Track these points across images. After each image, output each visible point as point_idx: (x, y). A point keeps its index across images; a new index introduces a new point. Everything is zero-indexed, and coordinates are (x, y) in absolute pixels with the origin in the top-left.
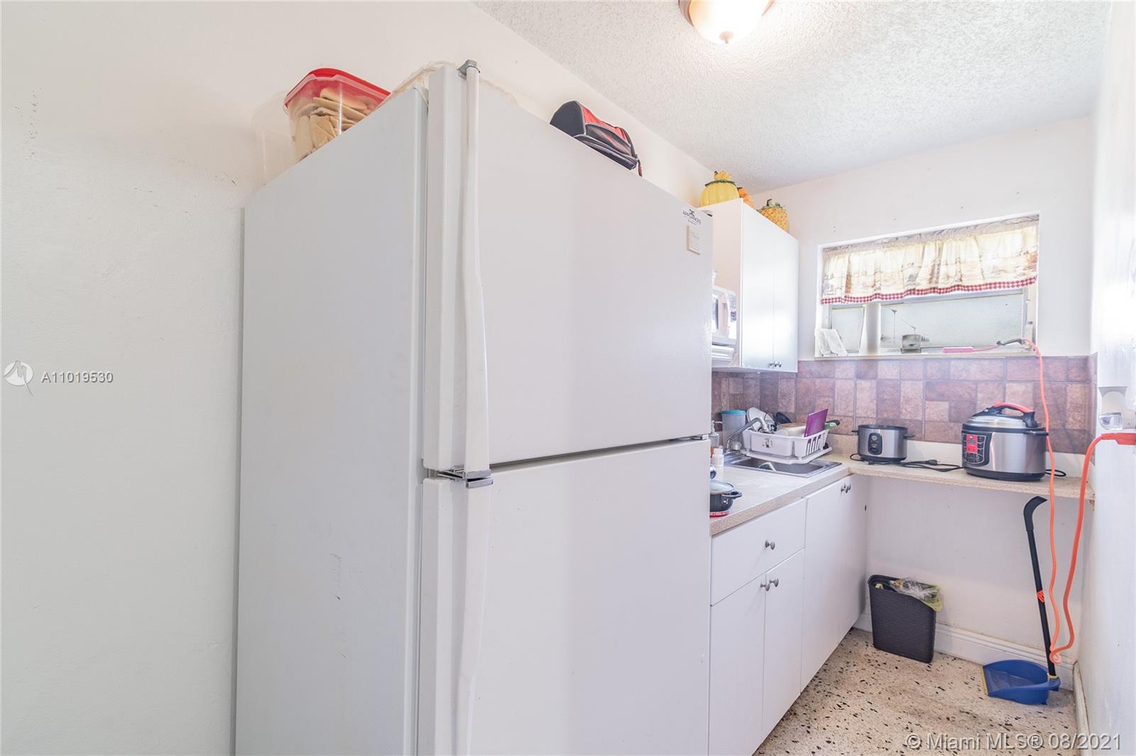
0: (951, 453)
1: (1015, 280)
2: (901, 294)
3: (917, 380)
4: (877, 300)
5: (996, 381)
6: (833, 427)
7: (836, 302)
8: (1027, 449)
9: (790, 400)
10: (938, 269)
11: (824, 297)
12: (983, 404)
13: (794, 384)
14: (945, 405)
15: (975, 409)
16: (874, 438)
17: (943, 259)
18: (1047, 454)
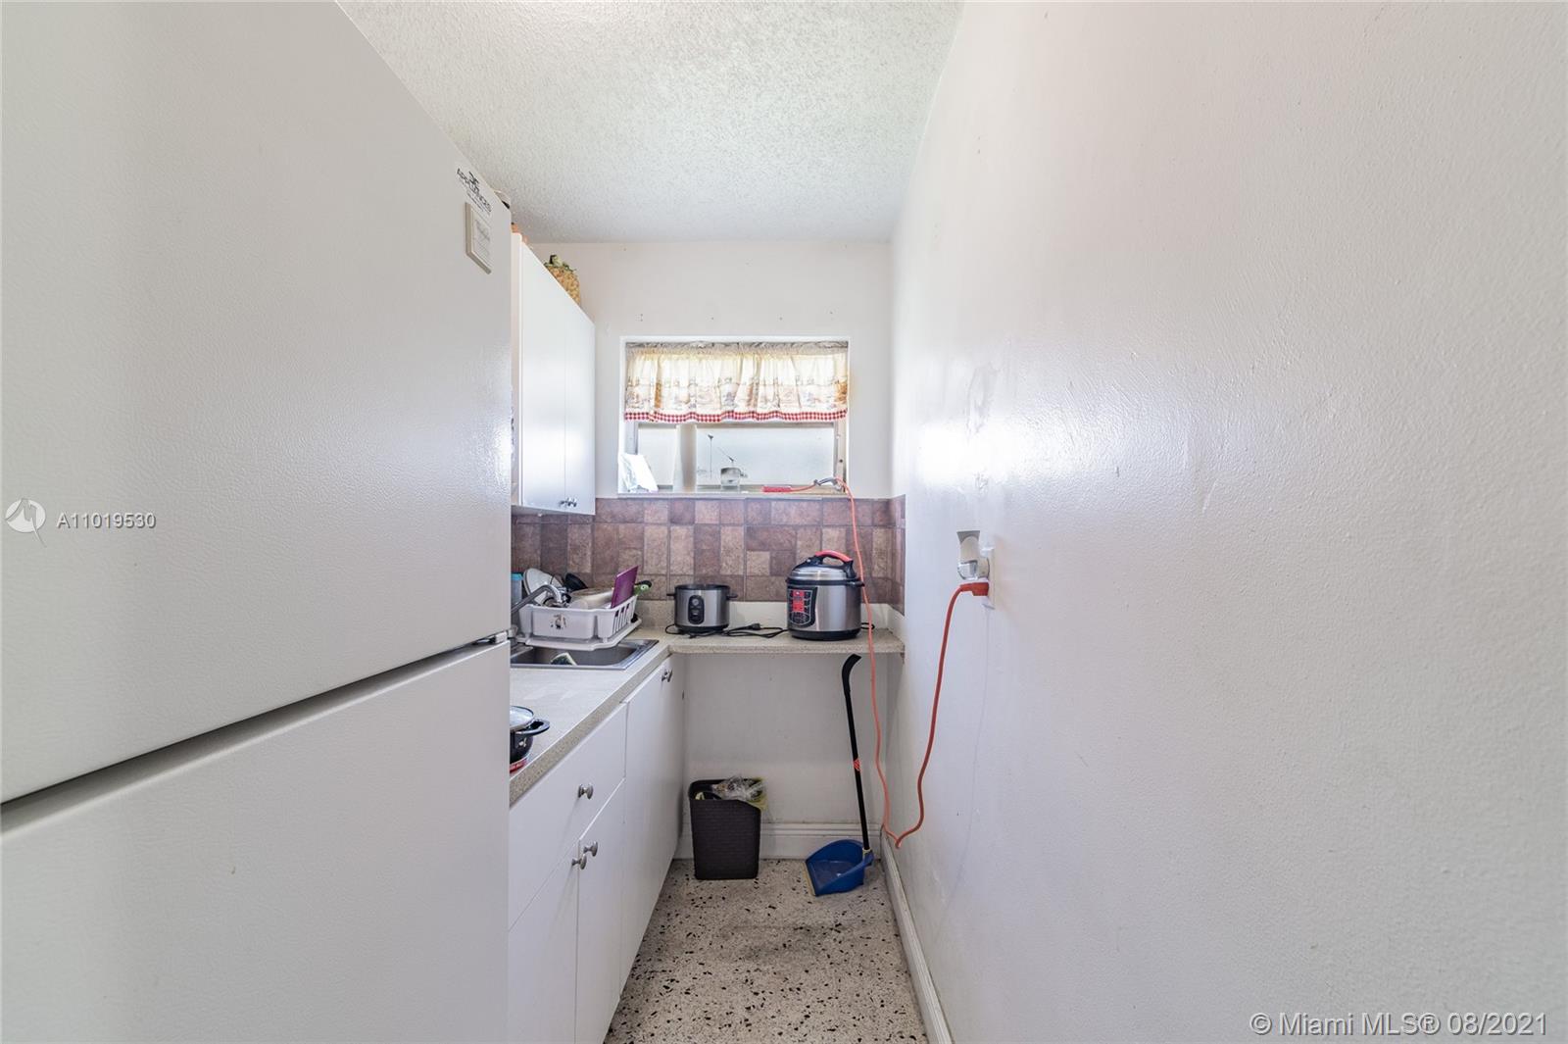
0: (774, 613)
1: (828, 412)
2: (718, 416)
3: (738, 525)
4: (693, 420)
5: (813, 526)
6: (646, 590)
7: (643, 418)
8: (847, 603)
9: (585, 554)
10: (757, 389)
11: (628, 410)
12: (803, 553)
13: (589, 531)
14: (766, 556)
15: (794, 559)
16: (695, 602)
17: (761, 379)
18: (863, 606)
